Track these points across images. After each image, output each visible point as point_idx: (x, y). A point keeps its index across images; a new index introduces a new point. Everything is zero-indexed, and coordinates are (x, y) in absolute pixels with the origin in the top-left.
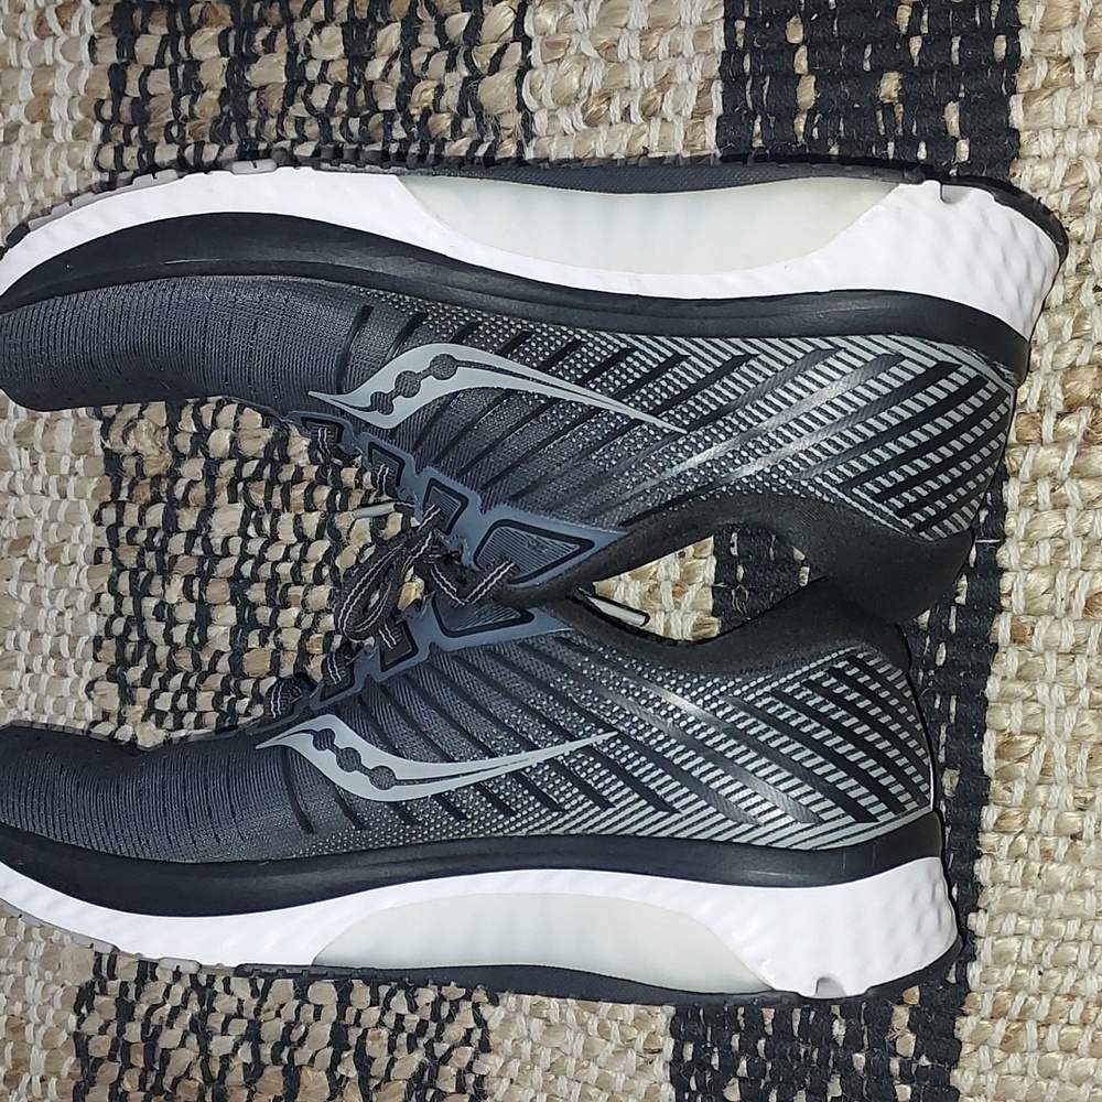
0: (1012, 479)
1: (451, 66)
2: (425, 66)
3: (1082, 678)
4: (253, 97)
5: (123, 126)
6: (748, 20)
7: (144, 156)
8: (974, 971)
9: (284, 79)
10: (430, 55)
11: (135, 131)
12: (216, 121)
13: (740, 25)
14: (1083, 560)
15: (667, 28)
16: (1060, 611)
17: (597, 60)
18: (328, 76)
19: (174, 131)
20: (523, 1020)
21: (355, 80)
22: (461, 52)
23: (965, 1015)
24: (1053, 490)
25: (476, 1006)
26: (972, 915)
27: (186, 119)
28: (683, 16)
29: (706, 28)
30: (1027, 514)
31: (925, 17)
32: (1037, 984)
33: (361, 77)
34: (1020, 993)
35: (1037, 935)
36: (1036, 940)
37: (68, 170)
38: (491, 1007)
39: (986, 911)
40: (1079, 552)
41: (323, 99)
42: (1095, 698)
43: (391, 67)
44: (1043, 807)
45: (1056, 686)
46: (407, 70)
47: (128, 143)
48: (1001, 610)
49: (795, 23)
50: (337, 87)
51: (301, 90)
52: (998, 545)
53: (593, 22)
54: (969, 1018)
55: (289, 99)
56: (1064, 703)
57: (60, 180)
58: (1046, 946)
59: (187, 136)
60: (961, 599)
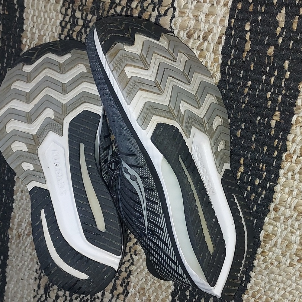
0: (282, 169)
1: (154, 10)
2: (147, 7)
3: (289, 225)
4: (101, 4)
5: (68, 3)
6: (235, 19)
7: (73, 13)
8: (249, 285)
9: (110, 2)
10: (149, 5)
11: (71, 5)
12: (92, 8)
13: (233, 20)
14: (296, 196)
15: (213, 15)
16: (288, 207)
17: (193, 19)
18: (121, 4)
19: (81, 8)
20: (142, 261)
21: (128, 7)
22: (157, 7)
23: (245, 294)
24: (292, 176)
25: (131, 255)
26: (251, 272)
27: (84, 5)
28: (218, 13)
29: (223, 19)
30: (284, 179)
31: (284, 33)
32: (264, 293)
33: (130, 6)
34: (259, 294)
35: (266, 282)
36: (265, 283)
37: (54, 12)
38: (135, 256)
39: (254, 272)
40: (296, 193)
41: (119, 10)
42: (292, 231)
43: (138, 5)
44: (273, 253)
45: (282, 225)
46: (142, 8)
47: (69, 8)
48: (273, 202)
49: (248, 24)
50: (123, 7)
51: (114, 5)
52: (275, 186)
53: (193, 8)
54: (246, 295)
55: (110, 8)
56: (283, 230)
57: (51, 14)
58: (267, 285)
59: (84, 11)
60: (263, 196)
